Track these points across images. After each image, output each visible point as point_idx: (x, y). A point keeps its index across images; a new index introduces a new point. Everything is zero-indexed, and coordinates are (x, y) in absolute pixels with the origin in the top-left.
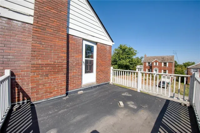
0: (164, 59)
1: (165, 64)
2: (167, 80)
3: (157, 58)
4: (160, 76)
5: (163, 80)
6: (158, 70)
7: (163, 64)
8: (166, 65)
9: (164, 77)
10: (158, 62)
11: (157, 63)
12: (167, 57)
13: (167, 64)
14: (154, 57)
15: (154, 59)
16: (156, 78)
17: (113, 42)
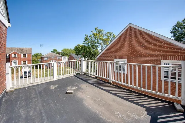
0: (23, 51)
1: (25, 55)
2: (28, 70)
3: (15, 49)
4: (21, 67)
5: (24, 70)
6: (17, 62)
7: (22, 55)
8: (25, 57)
9: (25, 68)
10: (17, 53)
11: (16, 55)
12: (25, 49)
13: (27, 55)
14: (12, 48)
15: (12, 50)
16: (17, 70)
17: (9, 22)
